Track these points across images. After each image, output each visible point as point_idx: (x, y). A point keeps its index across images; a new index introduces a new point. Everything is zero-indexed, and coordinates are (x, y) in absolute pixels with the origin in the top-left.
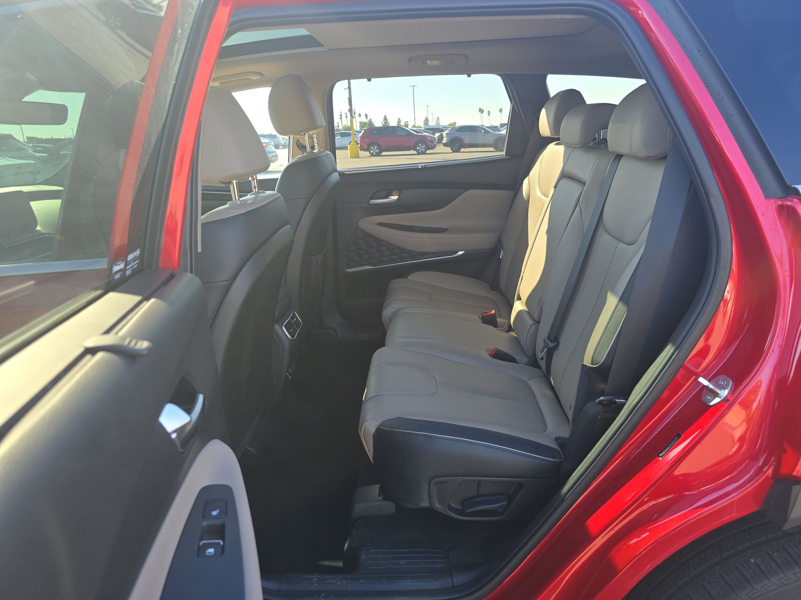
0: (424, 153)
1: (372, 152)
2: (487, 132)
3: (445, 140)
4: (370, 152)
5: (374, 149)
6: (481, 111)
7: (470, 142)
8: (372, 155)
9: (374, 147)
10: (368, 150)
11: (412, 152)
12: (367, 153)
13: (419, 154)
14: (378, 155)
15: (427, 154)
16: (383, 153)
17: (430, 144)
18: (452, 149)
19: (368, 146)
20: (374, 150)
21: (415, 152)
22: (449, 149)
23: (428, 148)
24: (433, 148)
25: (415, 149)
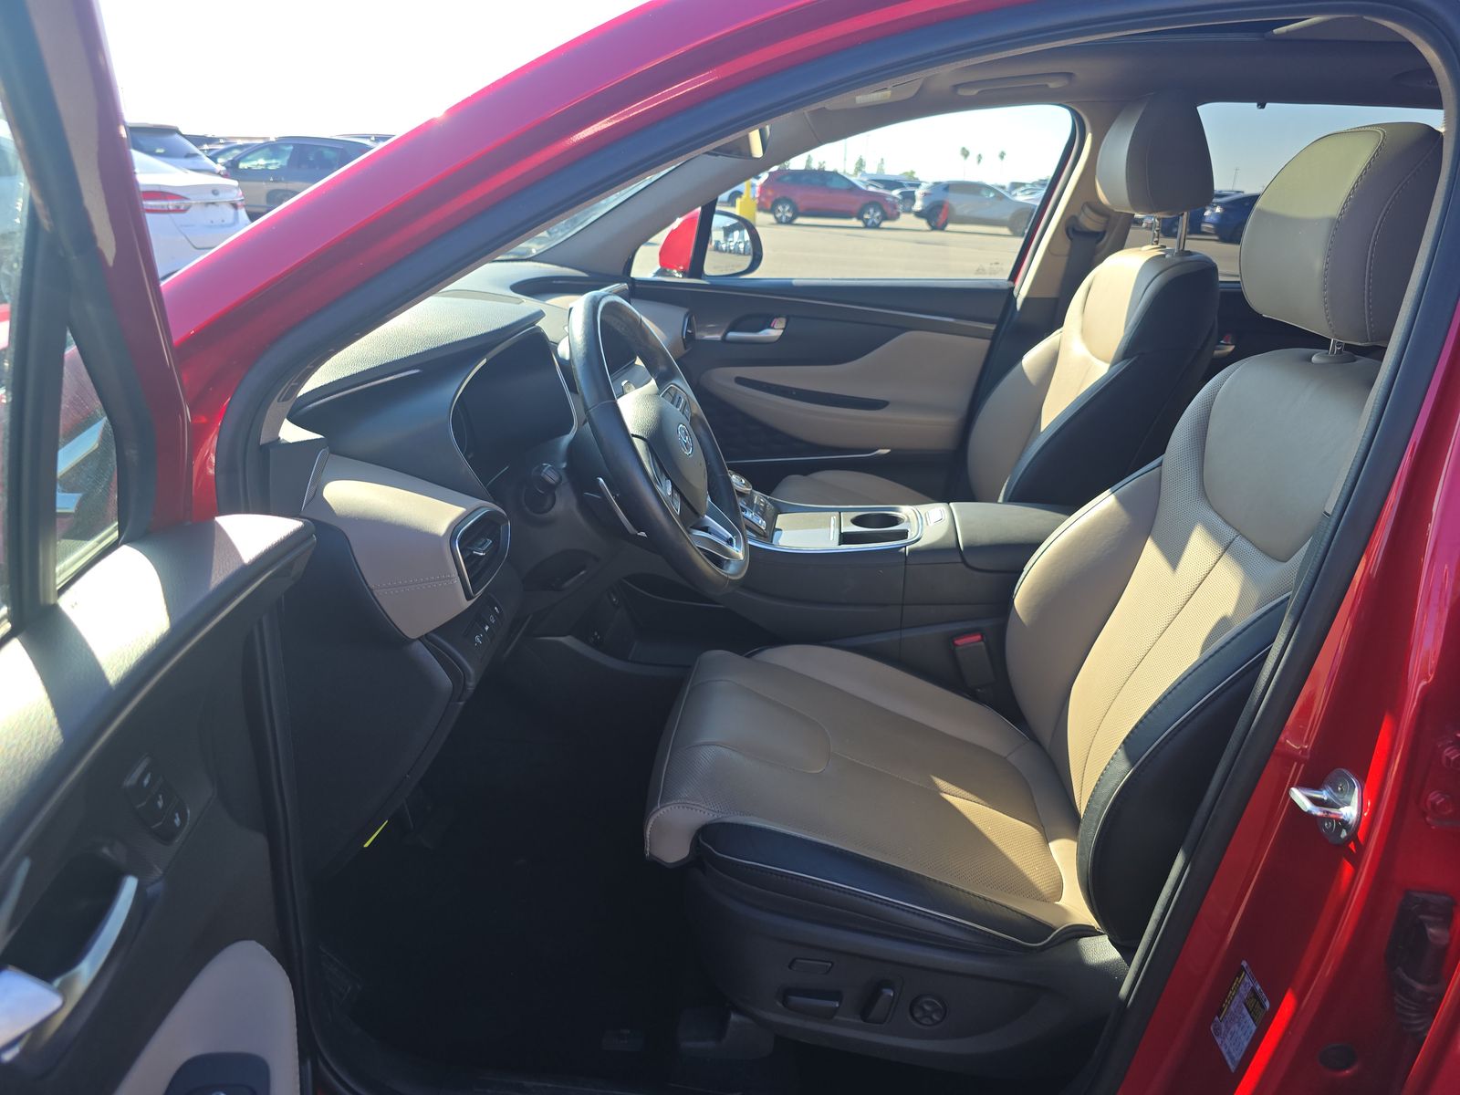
0: (876, 227)
1: (779, 215)
2: (1000, 197)
3: (918, 206)
4: (776, 218)
5: (784, 211)
6: (965, 153)
7: (966, 212)
8: (779, 222)
9: (784, 207)
10: (772, 211)
11: (854, 222)
12: (770, 218)
13: (866, 227)
14: (790, 222)
15: (883, 229)
16: (799, 220)
17: (889, 210)
18: (929, 223)
19: (772, 206)
20: (784, 213)
21: (860, 224)
22: (923, 224)
23: (885, 217)
24: (895, 217)
25: (860, 217)
